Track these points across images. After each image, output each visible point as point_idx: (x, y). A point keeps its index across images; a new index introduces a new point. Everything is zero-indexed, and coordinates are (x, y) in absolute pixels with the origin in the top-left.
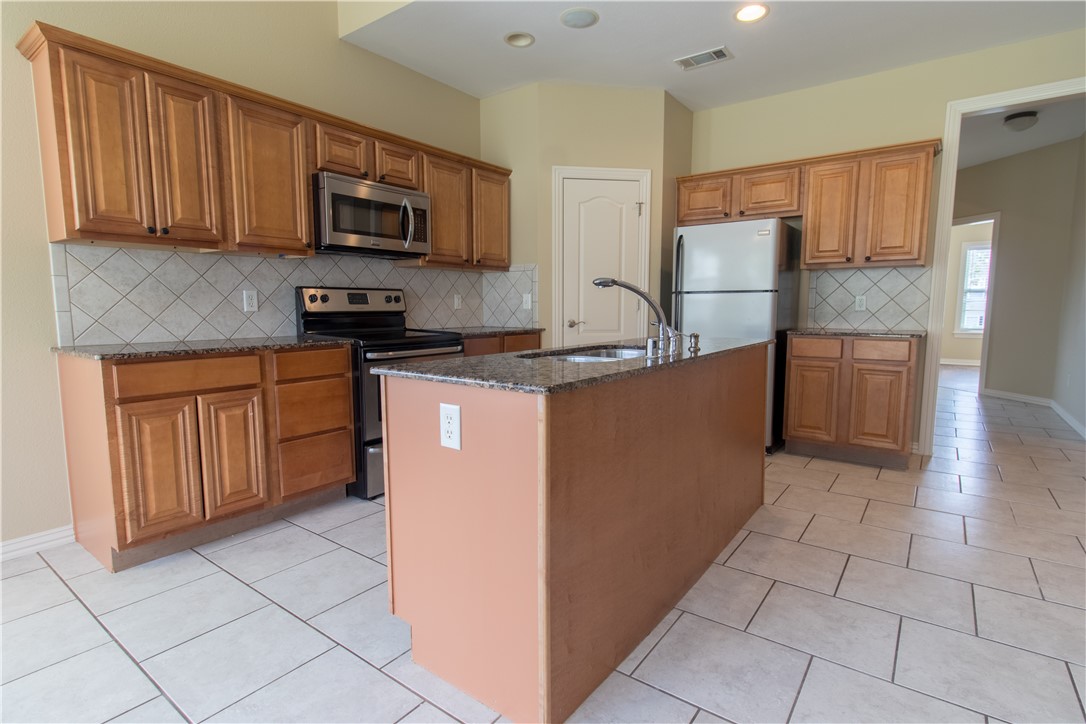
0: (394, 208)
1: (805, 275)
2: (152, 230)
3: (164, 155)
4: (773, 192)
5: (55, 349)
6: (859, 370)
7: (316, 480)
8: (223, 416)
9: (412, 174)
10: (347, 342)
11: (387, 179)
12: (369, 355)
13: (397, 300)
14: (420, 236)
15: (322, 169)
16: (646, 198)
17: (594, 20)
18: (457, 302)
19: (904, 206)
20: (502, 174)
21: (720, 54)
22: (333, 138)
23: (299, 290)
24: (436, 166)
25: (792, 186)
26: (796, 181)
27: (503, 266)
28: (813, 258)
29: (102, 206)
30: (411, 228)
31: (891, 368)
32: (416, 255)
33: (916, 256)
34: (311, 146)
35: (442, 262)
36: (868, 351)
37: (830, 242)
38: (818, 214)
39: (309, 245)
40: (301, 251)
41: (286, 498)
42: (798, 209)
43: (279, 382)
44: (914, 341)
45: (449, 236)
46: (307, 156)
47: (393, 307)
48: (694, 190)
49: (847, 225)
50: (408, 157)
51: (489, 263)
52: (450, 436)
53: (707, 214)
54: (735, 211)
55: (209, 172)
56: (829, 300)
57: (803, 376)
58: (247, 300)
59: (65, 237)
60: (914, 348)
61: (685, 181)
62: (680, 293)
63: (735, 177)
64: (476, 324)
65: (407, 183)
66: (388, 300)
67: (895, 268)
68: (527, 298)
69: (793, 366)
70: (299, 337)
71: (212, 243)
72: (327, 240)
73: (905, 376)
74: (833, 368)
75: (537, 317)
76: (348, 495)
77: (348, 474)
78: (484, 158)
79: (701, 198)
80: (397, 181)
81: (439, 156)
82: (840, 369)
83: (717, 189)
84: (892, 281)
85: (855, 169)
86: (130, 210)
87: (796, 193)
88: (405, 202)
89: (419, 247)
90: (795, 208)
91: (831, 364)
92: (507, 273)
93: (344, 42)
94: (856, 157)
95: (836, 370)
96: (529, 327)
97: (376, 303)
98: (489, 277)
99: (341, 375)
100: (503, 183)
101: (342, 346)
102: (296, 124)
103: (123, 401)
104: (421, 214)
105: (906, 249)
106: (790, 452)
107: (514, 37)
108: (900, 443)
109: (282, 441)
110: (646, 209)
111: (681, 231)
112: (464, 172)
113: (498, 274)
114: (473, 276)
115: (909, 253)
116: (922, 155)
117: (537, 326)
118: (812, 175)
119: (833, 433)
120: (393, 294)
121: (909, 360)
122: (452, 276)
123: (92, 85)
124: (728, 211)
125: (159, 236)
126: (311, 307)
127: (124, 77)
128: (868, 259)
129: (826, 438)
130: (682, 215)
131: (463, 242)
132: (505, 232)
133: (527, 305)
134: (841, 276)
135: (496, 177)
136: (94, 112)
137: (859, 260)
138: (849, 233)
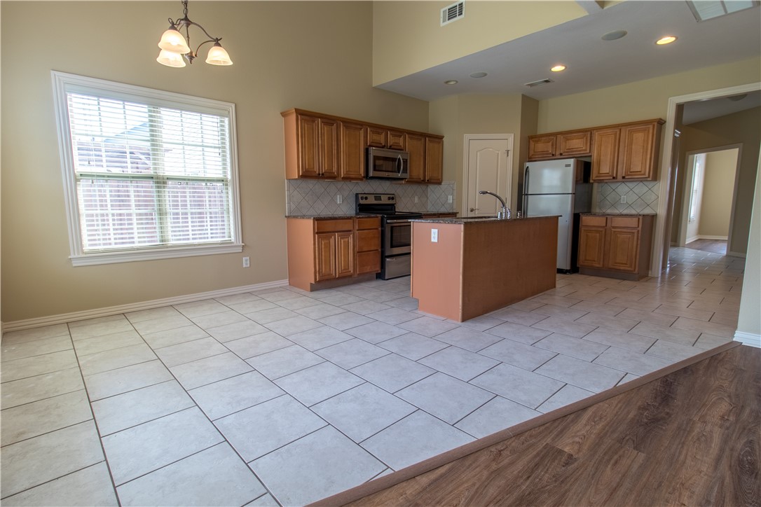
0: (394, 160)
1: (596, 185)
2: (319, 174)
3: (323, 146)
4: (578, 144)
5: (286, 217)
6: (614, 232)
7: (368, 269)
8: (342, 241)
9: (401, 144)
10: (380, 216)
11: (393, 147)
12: (388, 221)
13: (393, 198)
14: (405, 171)
15: (370, 146)
16: (511, 147)
17: (485, 75)
18: (416, 200)
19: (642, 151)
20: (439, 139)
21: (547, 81)
22: (373, 132)
23: (357, 195)
24: (411, 138)
25: (587, 140)
26: (589, 138)
27: (439, 182)
28: (597, 177)
29: (307, 167)
30: (402, 167)
31: (629, 231)
32: (402, 179)
33: (647, 176)
34: (366, 137)
35: (413, 182)
36: (619, 222)
37: (605, 169)
38: (599, 155)
39: (364, 177)
40: (361, 179)
41: (359, 275)
42: (590, 152)
43: (358, 230)
44: (641, 218)
45: (416, 171)
46: (364, 141)
47: (391, 202)
48: (537, 142)
49: (614, 160)
50: (400, 136)
51: (432, 181)
52: (434, 238)
53: (543, 154)
54: (558, 153)
55: (335, 152)
56: (608, 198)
57: (587, 235)
58: (339, 200)
59: (297, 177)
60: (641, 221)
61: (532, 138)
62: (527, 195)
63: (558, 136)
64: (425, 210)
65: (398, 148)
66: (389, 198)
67: (641, 181)
68: (450, 197)
69: (582, 231)
70: (357, 214)
71: (334, 178)
72: (371, 174)
73: (636, 235)
74: (602, 231)
75: (455, 207)
76: (377, 278)
77: (378, 269)
78: (430, 132)
79: (541, 147)
80: (395, 147)
81: (412, 134)
82: (605, 232)
83: (549, 142)
84: (640, 188)
85: (618, 133)
86: (314, 168)
87: (588, 144)
88: (400, 156)
89: (404, 176)
90: (588, 151)
91: (601, 229)
92: (441, 186)
93: (375, 88)
94: (619, 126)
95: (604, 232)
96: (451, 211)
97: (384, 200)
98: (431, 187)
99: (377, 229)
100: (440, 143)
101: (377, 217)
102: (361, 129)
103: (317, 233)
104: (405, 161)
105: (642, 172)
106: (581, 274)
107: (447, 82)
108: (633, 266)
109: (358, 252)
110: (511, 153)
111: (528, 164)
112: (423, 140)
113: (436, 186)
114: (424, 187)
115: (644, 174)
116: (651, 126)
117: (455, 211)
118: (596, 136)
119: (601, 263)
120: (391, 196)
121: (638, 227)
122: (415, 187)
123: (306, 125)
124: (554, 153)
125: (321, 176)
126: (362, 202)
127: (314, 121)
128: (623, 177)
129: (597, 266)
130: (531, 155)
131: (422, 172)
132: (440, 166)
133: (450, 201)
134: (613, 186)
135: (437, 140)
136: (306, 135)
137: (619, 177)
138: (615, 164)
